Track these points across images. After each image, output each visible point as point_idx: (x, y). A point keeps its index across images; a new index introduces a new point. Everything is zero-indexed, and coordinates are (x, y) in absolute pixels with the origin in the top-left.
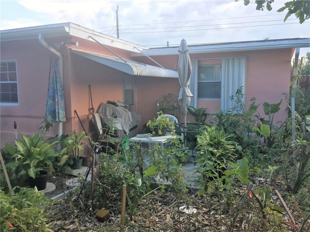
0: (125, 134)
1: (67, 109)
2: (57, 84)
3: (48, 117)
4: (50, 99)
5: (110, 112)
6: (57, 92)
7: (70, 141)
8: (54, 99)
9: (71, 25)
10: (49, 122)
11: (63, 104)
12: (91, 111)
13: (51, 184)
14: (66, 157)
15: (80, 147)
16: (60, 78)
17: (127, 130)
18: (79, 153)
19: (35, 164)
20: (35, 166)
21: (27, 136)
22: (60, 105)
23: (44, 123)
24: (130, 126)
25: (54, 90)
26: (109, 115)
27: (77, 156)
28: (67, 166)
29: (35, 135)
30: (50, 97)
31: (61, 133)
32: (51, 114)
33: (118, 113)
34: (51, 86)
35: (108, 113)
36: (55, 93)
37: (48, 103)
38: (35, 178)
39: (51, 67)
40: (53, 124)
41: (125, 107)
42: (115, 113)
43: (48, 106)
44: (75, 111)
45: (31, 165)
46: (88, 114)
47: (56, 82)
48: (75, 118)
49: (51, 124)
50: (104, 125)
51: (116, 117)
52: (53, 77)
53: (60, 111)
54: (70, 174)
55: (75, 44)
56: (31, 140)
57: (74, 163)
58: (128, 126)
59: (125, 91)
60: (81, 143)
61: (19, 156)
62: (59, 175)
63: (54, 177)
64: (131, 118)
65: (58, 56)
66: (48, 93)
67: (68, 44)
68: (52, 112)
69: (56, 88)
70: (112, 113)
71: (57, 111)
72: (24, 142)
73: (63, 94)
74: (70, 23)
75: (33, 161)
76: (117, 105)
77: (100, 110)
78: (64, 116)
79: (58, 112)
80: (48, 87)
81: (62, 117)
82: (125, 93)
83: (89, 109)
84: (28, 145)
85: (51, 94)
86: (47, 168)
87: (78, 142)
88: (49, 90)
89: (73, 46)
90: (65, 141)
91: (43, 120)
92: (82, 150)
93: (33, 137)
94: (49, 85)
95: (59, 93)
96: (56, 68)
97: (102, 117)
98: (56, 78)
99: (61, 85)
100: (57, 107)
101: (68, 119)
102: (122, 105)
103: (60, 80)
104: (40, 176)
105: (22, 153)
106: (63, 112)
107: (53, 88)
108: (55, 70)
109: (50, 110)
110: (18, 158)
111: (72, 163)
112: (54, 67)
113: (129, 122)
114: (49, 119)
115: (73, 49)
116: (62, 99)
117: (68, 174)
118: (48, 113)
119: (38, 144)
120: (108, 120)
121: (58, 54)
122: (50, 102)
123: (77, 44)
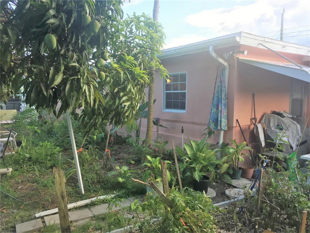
0: (291, 148)
1: (229, 118)
2: (222, 93)
3: (211, 124)
4: (214, 108)
5: (274, 123)
6: (221, 101)
7: (231, 151)
8: (217, 108)
9: (243, 34)
10: (212, 130)
11: (226, 113)
12: (254, 121)
13: (211, 189)
14: (226, 166)
15: (241, 158)
16: (225, 87)
17: (295, 145)
18: (239, 164)
19: (200, 169)
20: (199, 170)
21: (194, 141)
22: (223, 114)
23: (207, 130)
24: (298, 141)
25: (218, 99)
26: (273, 127)
27: (236, 166)
28: (227, 175)
29: (201, 141)
30: (214, 105)
31: (221, 141)
32: (214, 122)
33: (285, 125)
34: (216, 95)
35: (272, 125)
36: (219, 102)
37: (212, 111)
38: (199, 182)
39: (218, 76)
40: (215, 131)
41: (292, 118)
42: (280, 125)
43: (212, 114)
44: (237, 120)
45: (196, 169)
46: (249, 123)
47: (221, 92)
48: (237, 128)
49: (214, 131)
50: (267, 137)
51: (282, 129)
52: (219, 87)
53: (223, 119)
54: (229, 183)
55: (243, 53)
56: (198, 145)
57: (233, 173)
58: (296, 140)
59: (292, 100)
60: (242, 153)
61: (187, 159)
62: (219, 182)
63: (214, 184)
64: (300, 131)
65: (225, 66)
66: (213, 102)
67: (236, 53)
68: (215, 120)
69: (220, 97)
70: (277, 125)
71: (219, 119)
72: (191, 146)
73: (226, 102)
74: (241, 32)
75: (198, 165)
76: (283, 115)
77: (263, 121)
78: (226, 125)
79: (221, 120)
80: (213, 96)
81: (224, 125)
82: (292, 103)
83: (251, 119)
84: (195, 150)
85: (215, 103)
86: (208, 173)
87: (239, 152)
88: (213, 99)
89: (241, 55)
90: (227, 150)
91: (207, 127)
92: (242, 161)
93: (199, 142)
94: (214, 94)
95: (223, 102)
96: (222, 78)
97: (265, 128)
98: (221, 87)
99: (226, 94)
100: (220, 115)
101: (230, 128)
102: (289, 116)
103: (225, 89)
104: (203, 180)
105: (190, 156)
106: (225, 121)
107: (218, 97)
108: (221, 79)
109: (213, 118)
110: (186, 160)
111: (231, 172)
112: (220, 76)
113: (298, 136)
114: (212, 126)
115: (240, 58)
116: (225, 107)
117: (228, 182)
118: (211, 121)
119: (203, 150)
120: (272, 132)
121: (226, 64)
122: (214, 110)
123: (246, 53)
